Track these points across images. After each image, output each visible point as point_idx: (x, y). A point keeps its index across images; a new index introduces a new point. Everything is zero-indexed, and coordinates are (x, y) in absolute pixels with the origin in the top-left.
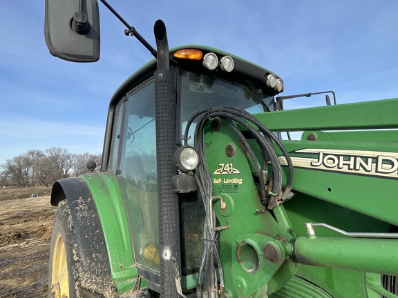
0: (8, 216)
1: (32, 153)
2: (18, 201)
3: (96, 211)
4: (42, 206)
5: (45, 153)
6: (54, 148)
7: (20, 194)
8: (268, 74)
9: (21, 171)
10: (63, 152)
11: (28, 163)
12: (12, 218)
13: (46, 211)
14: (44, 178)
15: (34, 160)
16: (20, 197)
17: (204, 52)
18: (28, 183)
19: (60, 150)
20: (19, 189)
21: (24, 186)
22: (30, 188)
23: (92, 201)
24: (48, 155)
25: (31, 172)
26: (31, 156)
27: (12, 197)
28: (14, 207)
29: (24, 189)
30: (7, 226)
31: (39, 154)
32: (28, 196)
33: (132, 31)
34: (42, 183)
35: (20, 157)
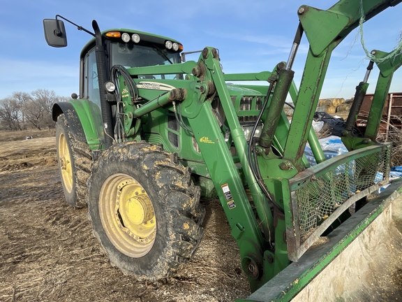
0: (9, 154)
1: (18, 96)
2: (15, 142)
3: (77, 116)
4: (39, 146)
5: (32, 96)
6: (40, 91)
7: (15, 137)
8: (166, 41)
9: (10, 115)
10: (50, 95)
11: (16, 107)
12: (13, 155)
13: (43, 149)
14: (35, 121)
15: (21, 103)
16: (15, 140)
17: (122, 33)
18: (19, 126)
19: (46, 92)
20: (13, 132)
21: (16, 129)
22: (23, 131)
23: (75, 111)
24: (35, 98)
25: (20, 115)
26: (18, 99)
27: (7, 139)
28: (13, 146)
29: (16, 132)
30: (12, 160)
31: (26, 98)
32: (22, 138)
33: (80, 28)
34: (34, 127)
35: (6, 100)
